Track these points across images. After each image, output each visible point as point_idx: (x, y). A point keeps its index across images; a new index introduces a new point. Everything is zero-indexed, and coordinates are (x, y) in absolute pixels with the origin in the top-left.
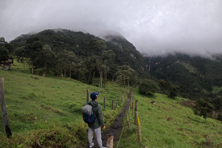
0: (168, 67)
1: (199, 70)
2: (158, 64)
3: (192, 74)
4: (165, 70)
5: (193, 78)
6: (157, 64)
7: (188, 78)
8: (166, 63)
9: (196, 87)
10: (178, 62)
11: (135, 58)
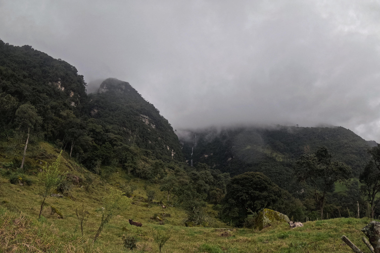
0: (230, 159)
1: (293, 157)
2: (209, 157)
3: (282, 164)
4: (224, 165)
5: (287, 171)
6: (206, 156)
7: (276, 173)
8: (226, 153)
9: (301, 189)
10: (249, 147)
11: (154, 127)
